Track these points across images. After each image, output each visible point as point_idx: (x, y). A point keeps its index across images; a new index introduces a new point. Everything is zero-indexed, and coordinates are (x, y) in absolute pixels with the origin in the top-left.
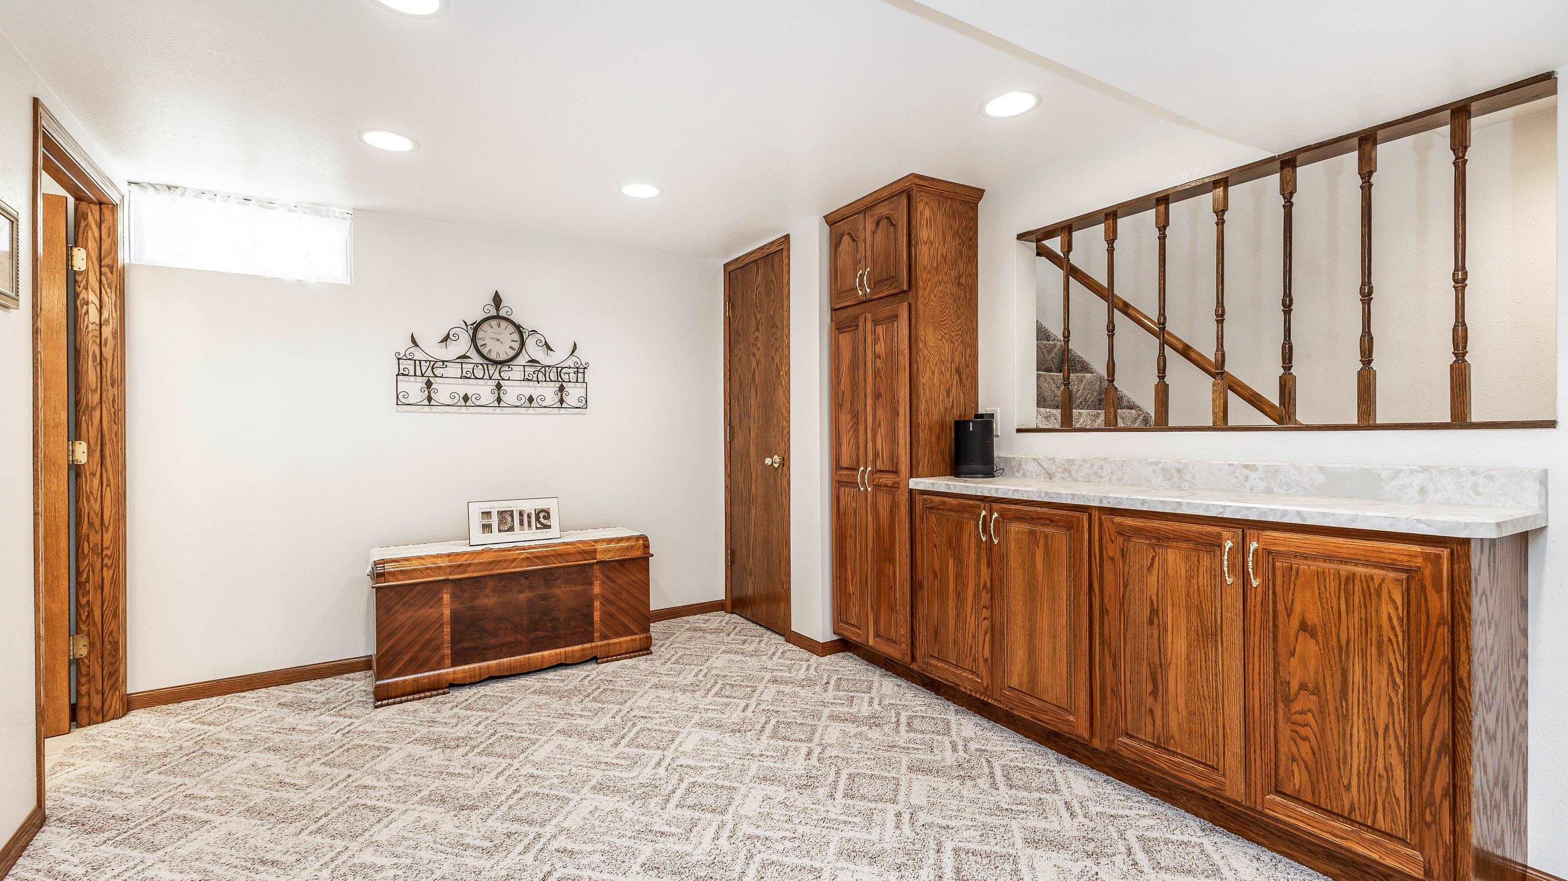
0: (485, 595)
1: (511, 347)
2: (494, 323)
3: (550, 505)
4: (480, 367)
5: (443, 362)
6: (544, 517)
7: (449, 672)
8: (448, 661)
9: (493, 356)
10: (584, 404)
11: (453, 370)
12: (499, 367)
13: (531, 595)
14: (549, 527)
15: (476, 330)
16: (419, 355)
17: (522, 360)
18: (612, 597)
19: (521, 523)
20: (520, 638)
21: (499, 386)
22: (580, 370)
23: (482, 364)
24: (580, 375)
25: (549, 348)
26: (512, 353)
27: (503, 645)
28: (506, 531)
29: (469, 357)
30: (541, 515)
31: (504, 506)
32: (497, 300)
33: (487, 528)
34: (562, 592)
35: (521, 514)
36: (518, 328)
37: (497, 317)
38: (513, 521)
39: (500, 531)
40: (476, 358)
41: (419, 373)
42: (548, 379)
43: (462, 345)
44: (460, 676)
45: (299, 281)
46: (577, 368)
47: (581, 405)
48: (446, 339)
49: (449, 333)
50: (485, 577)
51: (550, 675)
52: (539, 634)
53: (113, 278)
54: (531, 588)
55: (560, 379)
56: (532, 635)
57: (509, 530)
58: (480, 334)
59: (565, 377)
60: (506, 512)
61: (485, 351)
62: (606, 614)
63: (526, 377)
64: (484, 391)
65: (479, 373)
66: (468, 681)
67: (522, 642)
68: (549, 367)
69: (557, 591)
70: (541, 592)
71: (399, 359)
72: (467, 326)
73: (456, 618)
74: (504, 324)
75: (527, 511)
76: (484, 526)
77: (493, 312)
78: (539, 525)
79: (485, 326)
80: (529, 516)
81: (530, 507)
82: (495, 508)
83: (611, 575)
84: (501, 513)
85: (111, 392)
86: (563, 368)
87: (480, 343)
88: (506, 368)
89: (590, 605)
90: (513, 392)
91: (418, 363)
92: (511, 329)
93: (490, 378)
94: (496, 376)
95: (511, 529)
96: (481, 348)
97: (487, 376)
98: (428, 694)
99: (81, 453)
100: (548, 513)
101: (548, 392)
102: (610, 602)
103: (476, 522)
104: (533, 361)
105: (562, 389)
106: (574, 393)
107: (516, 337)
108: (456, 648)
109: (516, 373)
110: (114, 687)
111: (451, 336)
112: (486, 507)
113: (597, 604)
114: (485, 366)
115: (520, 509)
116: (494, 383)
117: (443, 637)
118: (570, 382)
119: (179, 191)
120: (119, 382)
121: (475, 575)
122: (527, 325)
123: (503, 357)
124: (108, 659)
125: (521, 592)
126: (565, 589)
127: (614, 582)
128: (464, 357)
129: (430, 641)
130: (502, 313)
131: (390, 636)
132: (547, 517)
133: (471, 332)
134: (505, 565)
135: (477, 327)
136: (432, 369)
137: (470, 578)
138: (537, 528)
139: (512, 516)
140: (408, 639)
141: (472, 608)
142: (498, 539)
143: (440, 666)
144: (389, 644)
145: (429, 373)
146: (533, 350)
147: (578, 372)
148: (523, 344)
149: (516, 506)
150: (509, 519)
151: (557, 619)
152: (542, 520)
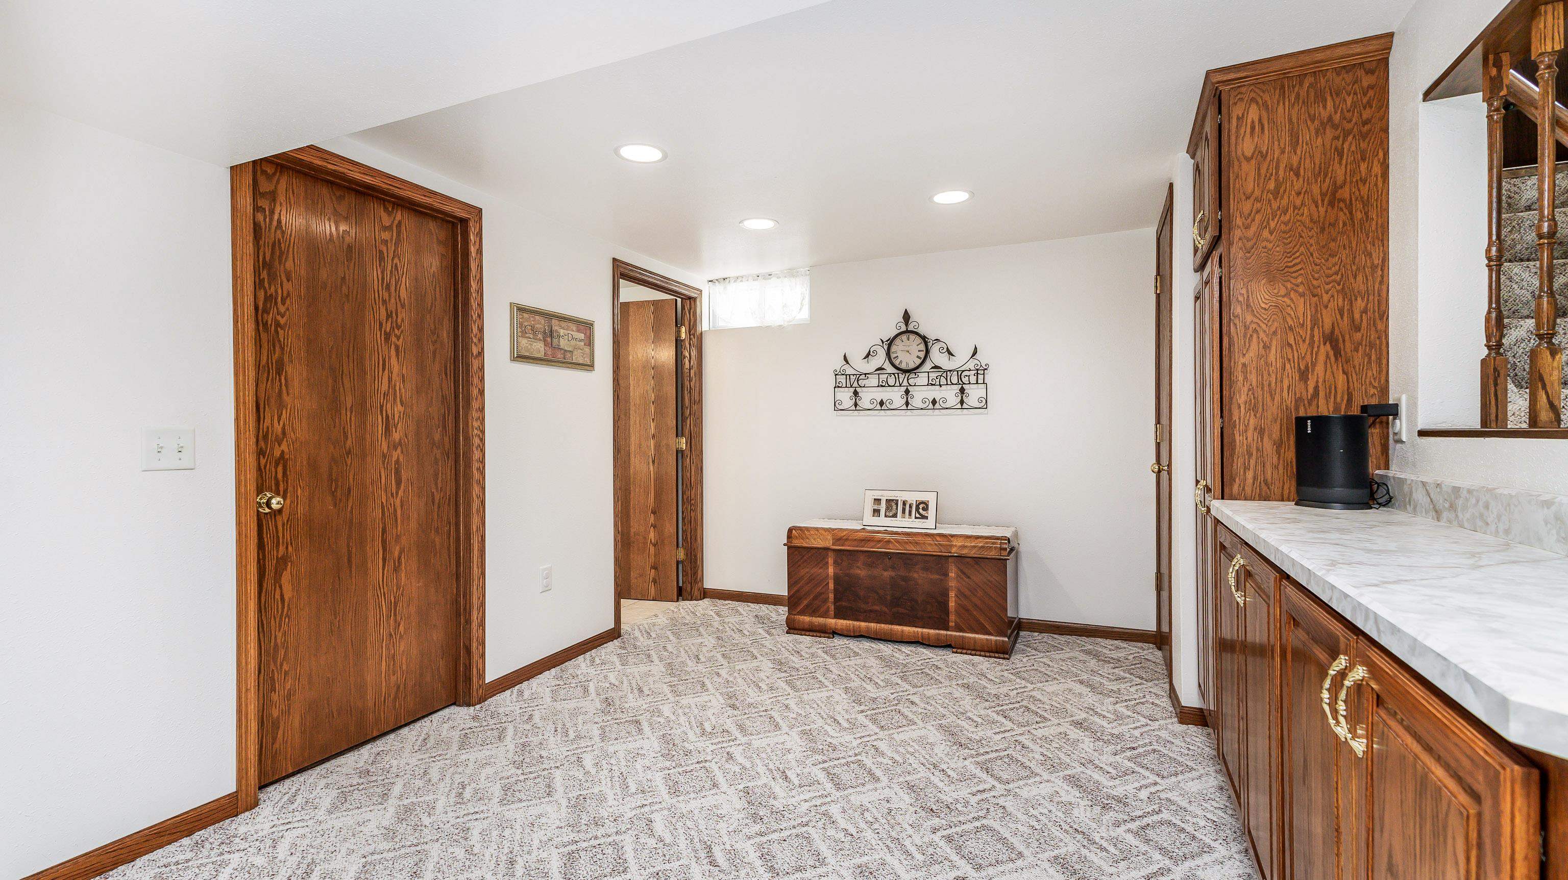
0: (858, 567)
1: (918, 357)
2: (904, 337)
3: (931, 498)
4: (893, 376)
5: (865, 374)
6: (924, 509)
7: (832, 622)
8: (832, 613)
9: (903, 366)
10: (984, 404)
11: (873, 381)
12: (907, 375)
13: (893, 574)
14: (926, 518)
15: (890, 346)
16: (849, 371)
17: (927, 366)
18: (967, 593)
19: (904, 511)
20: (885, 609)
21: (907, 392)
22: (981, 371)
23: (894, 374)
24: (981, 377)
25: (950, 353)
26: (918, 361)
27: (871, 611)
28: (890, 517)
29: (884, 369)
30: (921, 506)
31: (891, 495)
32: (906, 317)
33: (876, 512)
34: (921, 577)
35: (904, 503)
36: (924, 339)
37: (907, 332)
38: (897, 509)
39: (886, 516)
40: (890, 369)
41: (848, 385)
42: (949, 383)
43: (880, 359)
44: (839, 627)
45: (780, 326)
46: (977, 370)
47: (980, 405)
48: (868, 355)
49: (870, 351)
50: (858, 551)
51: (906, 649)
52: (901, 610)
53: (695, 340)
54: (893, 568)
55: (960, 382)
56: (894, 610)
57: (893, 516)
58: (894, 348)
59: (965, 380)
60: (893, 500)
61: (897, 363)
62: (961, 607)
63: (930, 382)
64: (895, 396)
65: (891, 381)
66: (845, 633)
67: (885, 613)
68: (950, 371)
69: (916, 575)
70: (902, 573)
71: (836, 375)
72: (883, 343)
73: (837, 579)
74: (912, 337)
75: (909, 502)
76: (875, 511)
77: (904, 328)
78: (918, 515)
79: (898, 341)
80: (911, 507)
81: (913, 498)
82: (885, 496)
83: (966, 570)
84: (888, 501)
85: (695, 407)
86: (963, 371)
87: (893, 356)
88: (912, 375)
89: (946, 595)
90: (920, 395)
91: (848, 377)
92: (919, 340)
93: (900, 386)
94: (905, 383)
95: (895, 516)
96: (894, 361)
97: (897, 384)
98: (818, 635)
99: (683, 443)
100: (927, 506)
101: (950, 394)
102: (965, 596)
103: (869, 507)
104: (936, 367)
105: (962, 391)
106: (974, 394)
107: (922, 347)
108: (837, 604)
109: (922, 379)
110: (696, 582)
111: (871, 353)
112: (877, 494)
113: (952, 594)
114: (896, 375)
115: (904, 499)
116: (904, 389)
117: (828, 594)
118: (970, 383)
119: (727, 280)
120: (700, 401)
121: (848, 548)
122: (931, 336)
123: (912, 366)
124: (693, 563)
125: (885, 570)
126: (924, 575)
127: (969, 577)
128: (880, 369)
129: (820, 594)
130: (911, 328)
131: (796, 583)
132: (926, 509)
133: (886, 347)
134: (872, 544)
135: (891, 342)
136: (858, 381)
137: (847, 551)
138: (916, 518)
139: (897, 504)
140: (807, 588)
141: (848, 575)
142: (883, 522)
143: (825, 615)
144: (795, 589)
145: (855, 384)
146: (937, 357)
147: (977, 373)
148: (927, 352)
149: (901, 496)
150: (894, 507)
151: (916, 601)
152: (921, 511)
